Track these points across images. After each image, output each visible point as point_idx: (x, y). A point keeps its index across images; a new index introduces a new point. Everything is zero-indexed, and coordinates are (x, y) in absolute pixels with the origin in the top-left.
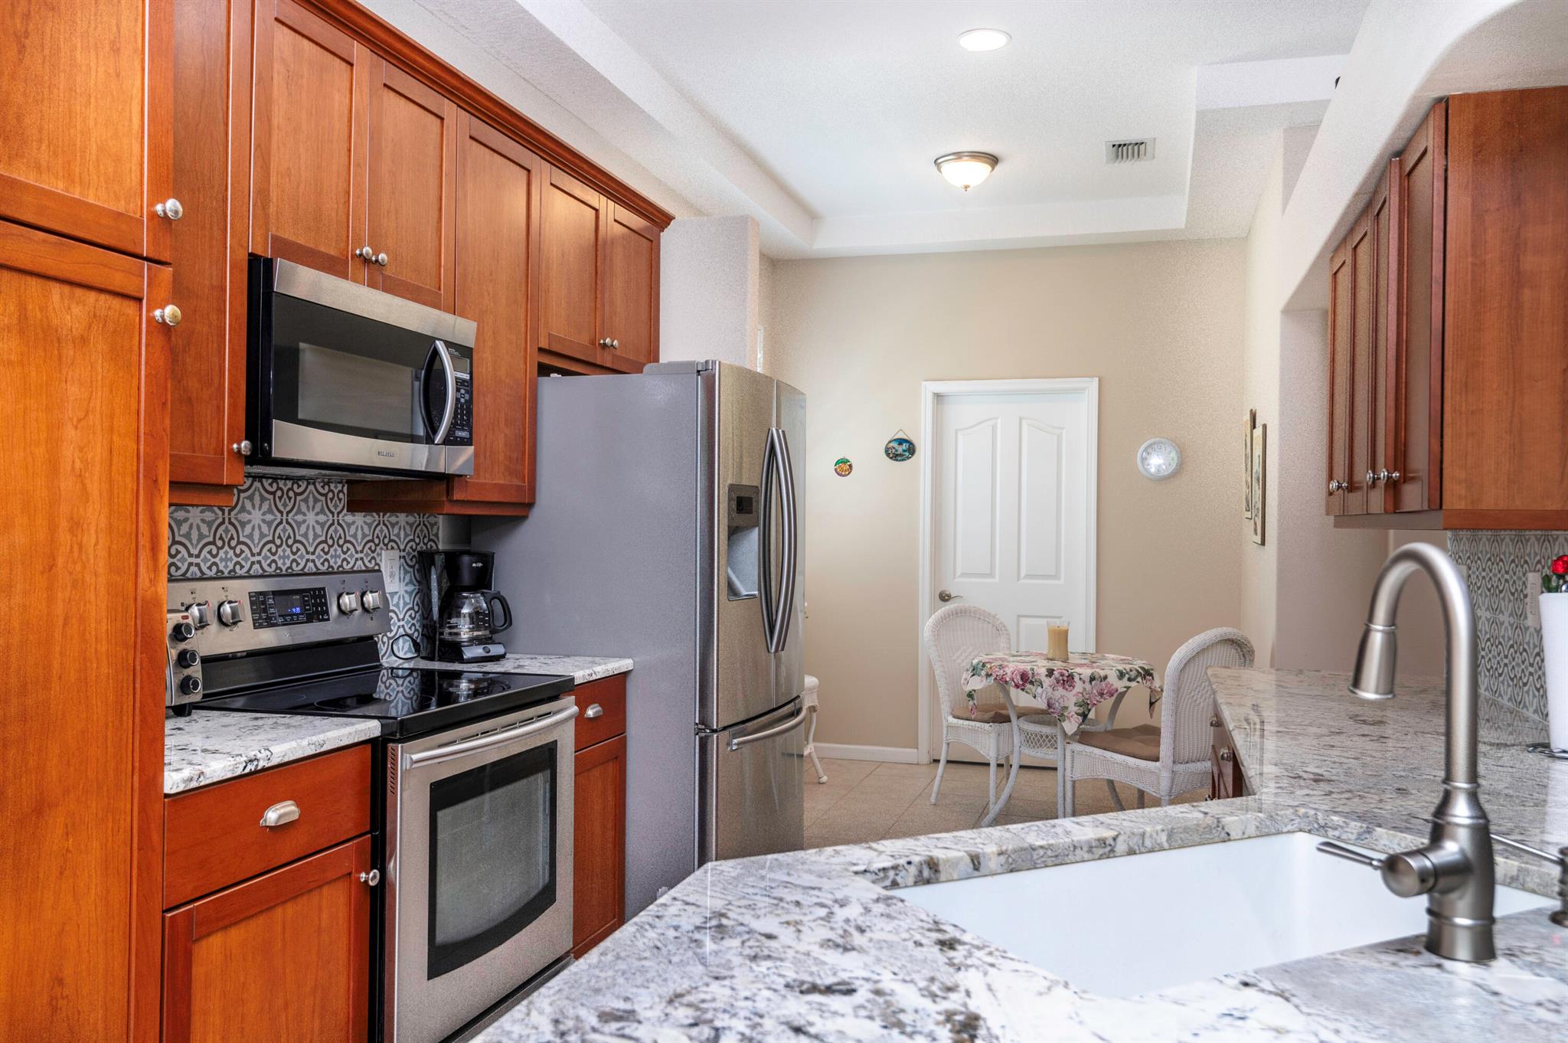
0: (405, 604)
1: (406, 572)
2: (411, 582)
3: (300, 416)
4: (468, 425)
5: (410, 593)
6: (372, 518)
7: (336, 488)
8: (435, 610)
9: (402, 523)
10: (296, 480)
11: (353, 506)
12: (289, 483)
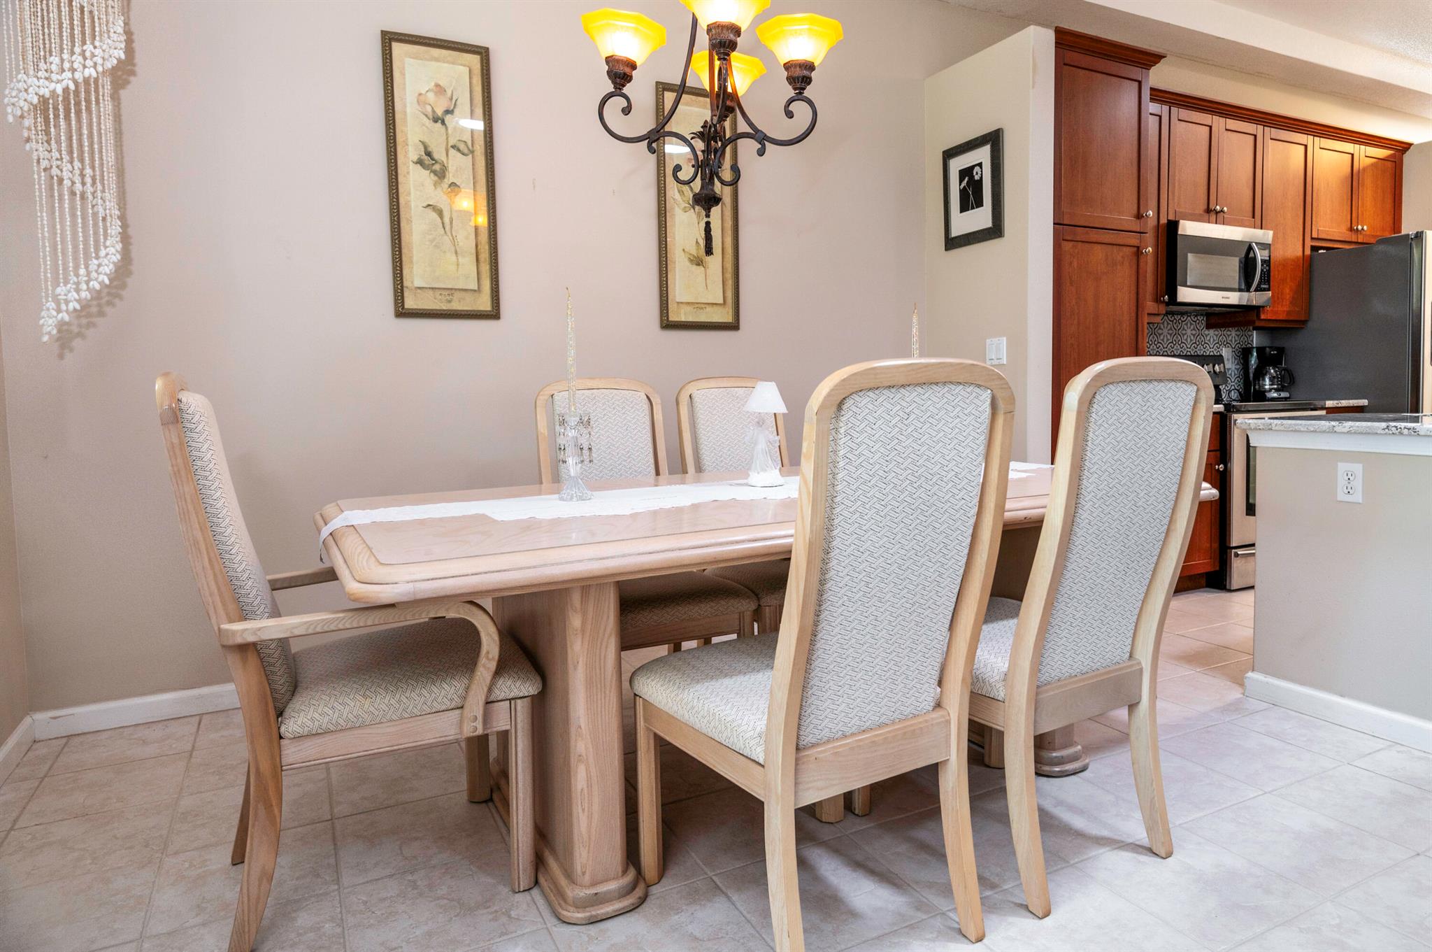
0: (1235, 375)
1: (1235, 359)
2: (1238, 364)
3: (1188, 284)
4: (1268, 282)
5: (1238, 370)
6: (1218, 332)
7: (1200, 318)
8: (1251, 375)
9: (1234, 335)
10: (1182, 314)
11: (1209, 327)
12: (1179, 317)
